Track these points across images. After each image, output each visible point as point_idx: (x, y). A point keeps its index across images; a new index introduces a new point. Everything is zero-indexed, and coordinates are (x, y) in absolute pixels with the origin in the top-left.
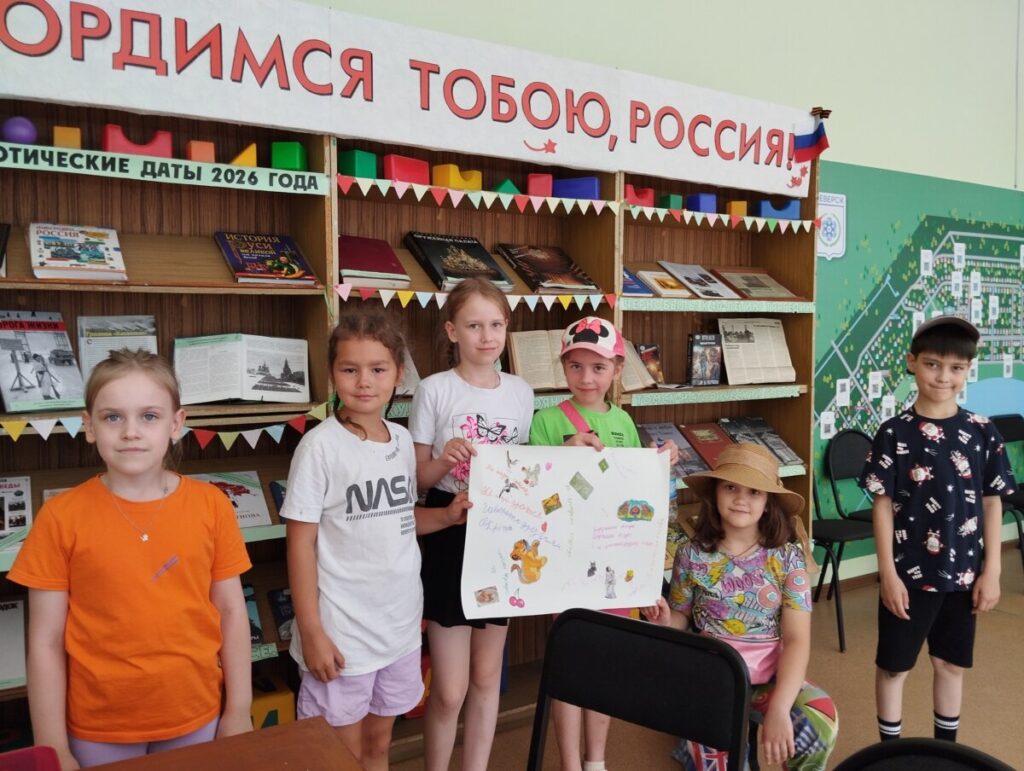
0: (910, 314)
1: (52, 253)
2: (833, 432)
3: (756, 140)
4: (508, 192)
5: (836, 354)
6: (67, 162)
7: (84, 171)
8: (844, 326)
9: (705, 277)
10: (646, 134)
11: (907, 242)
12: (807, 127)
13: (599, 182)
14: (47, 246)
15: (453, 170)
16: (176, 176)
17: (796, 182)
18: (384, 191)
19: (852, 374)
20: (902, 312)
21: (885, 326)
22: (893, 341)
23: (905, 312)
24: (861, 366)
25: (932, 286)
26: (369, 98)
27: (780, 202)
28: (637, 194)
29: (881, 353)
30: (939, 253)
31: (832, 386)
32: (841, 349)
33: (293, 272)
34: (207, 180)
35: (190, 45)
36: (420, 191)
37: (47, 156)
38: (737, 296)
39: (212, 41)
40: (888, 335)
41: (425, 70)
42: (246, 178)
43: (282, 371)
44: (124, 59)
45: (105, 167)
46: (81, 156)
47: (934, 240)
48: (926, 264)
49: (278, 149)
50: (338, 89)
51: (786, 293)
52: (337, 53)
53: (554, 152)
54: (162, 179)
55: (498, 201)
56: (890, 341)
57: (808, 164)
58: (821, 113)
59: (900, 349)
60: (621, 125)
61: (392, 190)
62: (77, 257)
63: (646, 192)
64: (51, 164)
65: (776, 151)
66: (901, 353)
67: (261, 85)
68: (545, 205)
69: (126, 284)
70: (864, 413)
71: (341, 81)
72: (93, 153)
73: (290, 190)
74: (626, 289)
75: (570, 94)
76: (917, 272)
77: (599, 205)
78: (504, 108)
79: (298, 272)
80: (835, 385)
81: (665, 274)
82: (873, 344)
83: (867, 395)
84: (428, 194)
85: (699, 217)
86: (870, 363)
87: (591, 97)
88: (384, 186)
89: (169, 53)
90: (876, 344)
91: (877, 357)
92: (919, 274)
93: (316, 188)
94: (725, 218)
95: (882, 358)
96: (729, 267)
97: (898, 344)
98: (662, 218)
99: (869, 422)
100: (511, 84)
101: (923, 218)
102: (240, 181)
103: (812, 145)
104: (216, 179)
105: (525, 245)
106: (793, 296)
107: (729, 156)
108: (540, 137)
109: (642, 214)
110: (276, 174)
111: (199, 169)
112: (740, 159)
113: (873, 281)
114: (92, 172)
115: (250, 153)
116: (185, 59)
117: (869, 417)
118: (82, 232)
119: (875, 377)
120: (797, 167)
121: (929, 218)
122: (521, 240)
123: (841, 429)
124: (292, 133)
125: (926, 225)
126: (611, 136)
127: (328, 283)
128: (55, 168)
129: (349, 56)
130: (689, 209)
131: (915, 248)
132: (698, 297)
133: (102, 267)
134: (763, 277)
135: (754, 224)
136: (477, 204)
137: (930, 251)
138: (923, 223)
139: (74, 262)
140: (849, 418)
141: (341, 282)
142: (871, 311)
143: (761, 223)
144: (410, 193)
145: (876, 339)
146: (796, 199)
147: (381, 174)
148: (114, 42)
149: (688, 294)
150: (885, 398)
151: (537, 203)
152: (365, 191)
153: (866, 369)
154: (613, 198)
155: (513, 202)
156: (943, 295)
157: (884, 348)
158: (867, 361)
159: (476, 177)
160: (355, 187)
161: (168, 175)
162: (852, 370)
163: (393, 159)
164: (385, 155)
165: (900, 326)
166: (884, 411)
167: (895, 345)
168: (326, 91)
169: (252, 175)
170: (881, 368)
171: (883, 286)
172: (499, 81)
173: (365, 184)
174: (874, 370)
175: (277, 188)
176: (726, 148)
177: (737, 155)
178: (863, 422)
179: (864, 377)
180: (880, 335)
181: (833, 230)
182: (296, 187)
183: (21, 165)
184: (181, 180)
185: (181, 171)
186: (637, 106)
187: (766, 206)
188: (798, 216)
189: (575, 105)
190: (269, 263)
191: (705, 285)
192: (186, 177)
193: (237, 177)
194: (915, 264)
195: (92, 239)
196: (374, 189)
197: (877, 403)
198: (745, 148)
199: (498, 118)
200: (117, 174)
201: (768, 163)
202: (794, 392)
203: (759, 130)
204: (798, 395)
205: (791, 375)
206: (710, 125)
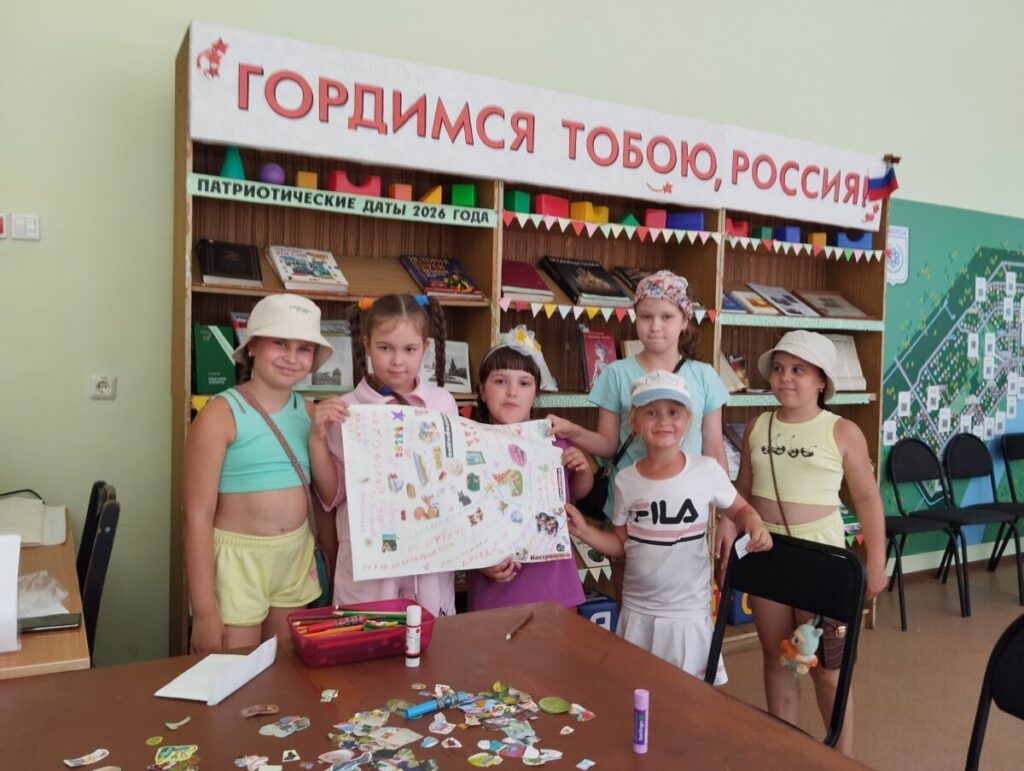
0: (965, 336)
1: (294, 269)
2: (895, 440)
3: (836, 182)
4: (631, 224)
5: (898, 369)
6: (312, 200)
7: (323, 207)
8: (905, 344)
9: (788, 298)
10: (745, 177)
11: (964, 270)
12: (879, 171)
13: (705, 217)
14: (289, 264)
15: (588, 206)
16: (388, 211)
17: (869, 218)
18: (537, 224)
19: (912, 388)
20: (958, 334)
21: (943, 345)
22: (950, 359)
23: (961, 333)
24: (921, 381)
25: (985, 311)
26: (530, 150)
27: (855, 235)
28: (734, 226)
29: (938, 369)
30: (993, 281)
31: (894, 398)
32: (903, 365)
33: (465, 288)
34: (409, 216)
35: (404, 111)
36: (564, 223)
37: (298, 195)
38: (817, 315)
39: (420, 108)
40: (945, 353)
41: (573, 128)
42: (437, 214)
44: (357, 122)
45: (338, 205)
46: (321, 196)
47: (988, 270)
48: (981, 291)
49: (456, 190)
50: (508, 144)
51: (858, 313)
52: (508, 116)
53: (670, 192)
54: (377, 213)
55: (623, 233)
56: (947, 359)
57: (880, 203)
58: (892, 160)
59: (956, 367)
60: (724, 170)
61: (543, 224)
62: (311, 273)
63: (741, 226)
64: (300, 200)
65: (853, 192)
66: (957, 370)
67: (453, 141)
68: (661, 236)
69: (349, 295)
70: (923, 423)
71: (510, 137)
72: (330, 194)
73: (468, 223)
74: (724, 306)
75: (684, 146)
76: (972, 297)
77: (705, 236)
78: (633, 157)
79: (469, 288)
80: (897, 398)
81: (754, 294)
82: (932, 361)
83: (926, 407)
84: (570, 227)
85: (786, 246)
86: (928, 378)
87: (701, 148)
88: (537, 219)
89: (387, 117)
90: (935, 361)
91: (935, 373)
92: (974, 299)
93: (487, 220)
94: (808, 248)
95: (939, 374)
96: (806, 289)
97: (955, 362)
98: (755, 247)
99: (927, 432)
100: (639, 137)
101: (977, 249)
102: (433, 216)
103: (883, 187)
104: (416, 214)
105: (636, 268)
106: (864, 315)
107: (812, 196)
108: (660, 180)
109: (739, 244)
110: (457, 211)
111: (404, 207)
112: (823, 198)
113: (933, 304)
114: (328, 208)
115: (438, 193)
116: (400, 121)
117: (927, 427)
118: (308, 254)
119: (934, 391)
120: (870, 205)
121: (983, 250)
122: (633, 265)
123: (902, 437)
125: (981, 255)
126: (717, 180)
127: (493, 296)
128: (303, 205)
129: (517, 118)
130: (779, 239)
131: (970, 276)
132: (783, 314)
133: (331, 281)
134: (837, 299)
135: (833, 253)
136: (607, 235)
137: (984, 280)
138: (977, 255)
139: (311, 277)
140: (909, 427)
141: (502, 296)
142: (930, 331)
143: (839, 252)
144: (556, 225)
145: (935, 357)
146: (868, 232)
147: (533, 210)
148: (349, 109)
149: (776, 312)
150: (942, 410)
151: (654, 234)
152: (522, 223)
153: (925, 383)
154: (716, 230)
155: (636, 234)
156: (995, 318)
157: (942, 365)
158: (926, 377)
159: (605, 211)
160: (515, 221)
161: (382, 211)
162: (913, 384)
163: (544, 197)
164: (536, 195)
165: (956, 345)
166: (941, 422)
167: (952, 362)
168: (500, 145)
169: (442, 212)
170: (939, 383)
171: (941, 310)
172: (629, 136)
173: (523, 218)
174: (932, 384)
175: (459, 222)
176: (811, 188)
177: (820, 194)
178: (922, 431)
179: (924, 391)
180: (938, 353)
181: (897, 258)
182: (472, 221)
183: (279, 202)
184: (391, 215)
185: (392, 208)
186: (737, 155)
187: (842, 237)
188: (870, 246)
189: (689, 153)
190: (446, 280)
191: (789, 304)
192: (395, 212)
193: (431, 213)
194: (970, 290)
195: (317, 260)
196: (530, 222)
197: (934, 415)
198: (826, 190)
199: (627, 165)
200: (346, 210)
201: (846, 201)
202: (865, 399)
203: (839, 174)
204: (868, 402)
205: (862, 384)
206: (798, 169)
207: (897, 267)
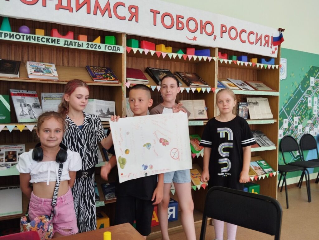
0: (307, 98)
1: (35, 70)
2: (282, 137)
3: (261, 38)
4: (181, 53)
5: (283, 111)
6: (40, 40)
7: (45, 43)
8: (286, 102)
9: (243, 84)
10: (226, 35)
11: (306, 74)
12: (277, 34)
13: (210, 50)
14: (33, 68)
15: (163, 46)
16: (75, 46)
17: (273, 52)
19: (288, 117)
20: (304, 98)
21: (299, 102)
22: (302, 107)
23: (306, 97)
24: (291, 115)
25: (314, 89)
26: (137, 21)
27: (268, 59)
28: (222, 55)
29: (298, 111)
30: (316, 78)
31: (282, 121)
32: (285, 109)
33: (111, 78)
34: (85, 47)
35: (80, 3)
36: (153, 52)
37: (34, 38)
38: (254, 90)
39: (87, 1)
40: (300, 105)
41: (155, 12)
42: (97, 47)
43: (107, 111)
44: (59, 6)
45: (52, 42)
46: (45, 38)
47: (315, 74)
48: (312, 82)
49: (107, 38)
50: (127, 18)
51: (269, 89)
52: (127, 6)
53: (196, 40)
54: (70, 46)
55: (177, 56)
56: (301, 107)
57: (277, 47)
58: (281, 30)
59: (304, 110)
60: (217, 32)
61: (143, 52)
62: (42, 72)
63: (225, 55)
64: (35, 40)
65: (267, 42)
66: (304, 111)
67: (103, 16)
68: (193, 58)
69: (58, 81)
70: (292, 130)
71: (128, 15)
72: (48, 37)
73: (111, 51)
74: (218, 86)
75: (201, 21)
76: (309, 85)
77: (210, 58)
78: (180, 25)
79: (113, 79)
80: (283, 121)
81: (230, 82)
82: (295, 108)
83: (293, 124)
84: (155, 54)
85: (242, 63)
86: (294, 114)
87: (208, 23)
88: (141, 51)
89: (73, 5)
90: (296, 108)
91: (297, 112)
92: (310, 85)
93: (119, 51)
94: (251, 64)
95: (298, 112)
96: (250, 80)
97: (303, 108)
98: (230, 63)
99: (294, 133)
100: (182, 18)
101: (311, 67)
102: (95, 48)
103: (278, 40)
104: (88, 47)
105: (184, 72)
106: (272, 90)
107: (252, 43)
108: (192, 35)
109: (224, 62)
110: (107, 46)
111: (82, 43)
112: (256, 44)
113: (295, 87)
114: (48, 44)
115: (99, 39)
116: (79, 7)
117: (294, 132)
118: (44, 65)
119: (296, 119)
120: (274, 47)
121: (313, 67)
122: (183, 71)
123: (285, 136)
124: (112, 32)
126: (215, 35)
127: (123, 82)
128: (36, 42)
129: (131, 7)
130: (239, 61)
131: (308, 77)
132: (241, 89)
133: (50, 75)
134: (262, 84)
135: (260, 66)
136: (171, 57)
137: (313, 78)
138: (311, 69)
139: (42, 73)
140: (287, 132)
141: (127, 82)
142: (295, 96)
143: (262, 65)
144: (149, 53)
145: (296, 106)
146: (273, 58)
147: (140, 47)
149: (238, 88)
150: (299, 126)
151: (190, 57)
152: (135, 52)
153: (293, 116)
154: (214, 56)
155: (182, 57)
156: (317, 92)
157: (299, 109)
158: (293, 113)
159: (170, 49)
160: (132, 51)
161: (72, 45)
162: (289, 116)
163: (144, 42)
164: (142, 40)
165: (304, 102)
166: (299, 130)
167: (302, 108)
168: (123, 19)
169: (99, 46)
170: (298, 116)
171: (298, 89)
172: (179, 17)
173: (135, 50)
174: (296, 116)
175: (107, 50)
176: (251, 41)
177: (255, 43)
178: (292, 133)
179: (292, 118)
180: (297, 105)
182: (113, 50)
183: (25, 41)
184: (77, 47)
185: (77, 44)
186: (223, 26)
187: (263, 60)
188: (274, 64)
189: (203, 25)
190: (104, 76)
191: (243, 86)
193: (94, 46)
194: (308, 82)
195: (47, 67)
196: (138, 51)
197: (296, 127)
198: (257, 41)
199: (178, 29)
200: (56, 45)
201: (264, 46)
202: (272, 122)
203: (262, 35)
204: (273, 123)
205: (271, 116)
206: (246, 33)
207: (283, 73)
